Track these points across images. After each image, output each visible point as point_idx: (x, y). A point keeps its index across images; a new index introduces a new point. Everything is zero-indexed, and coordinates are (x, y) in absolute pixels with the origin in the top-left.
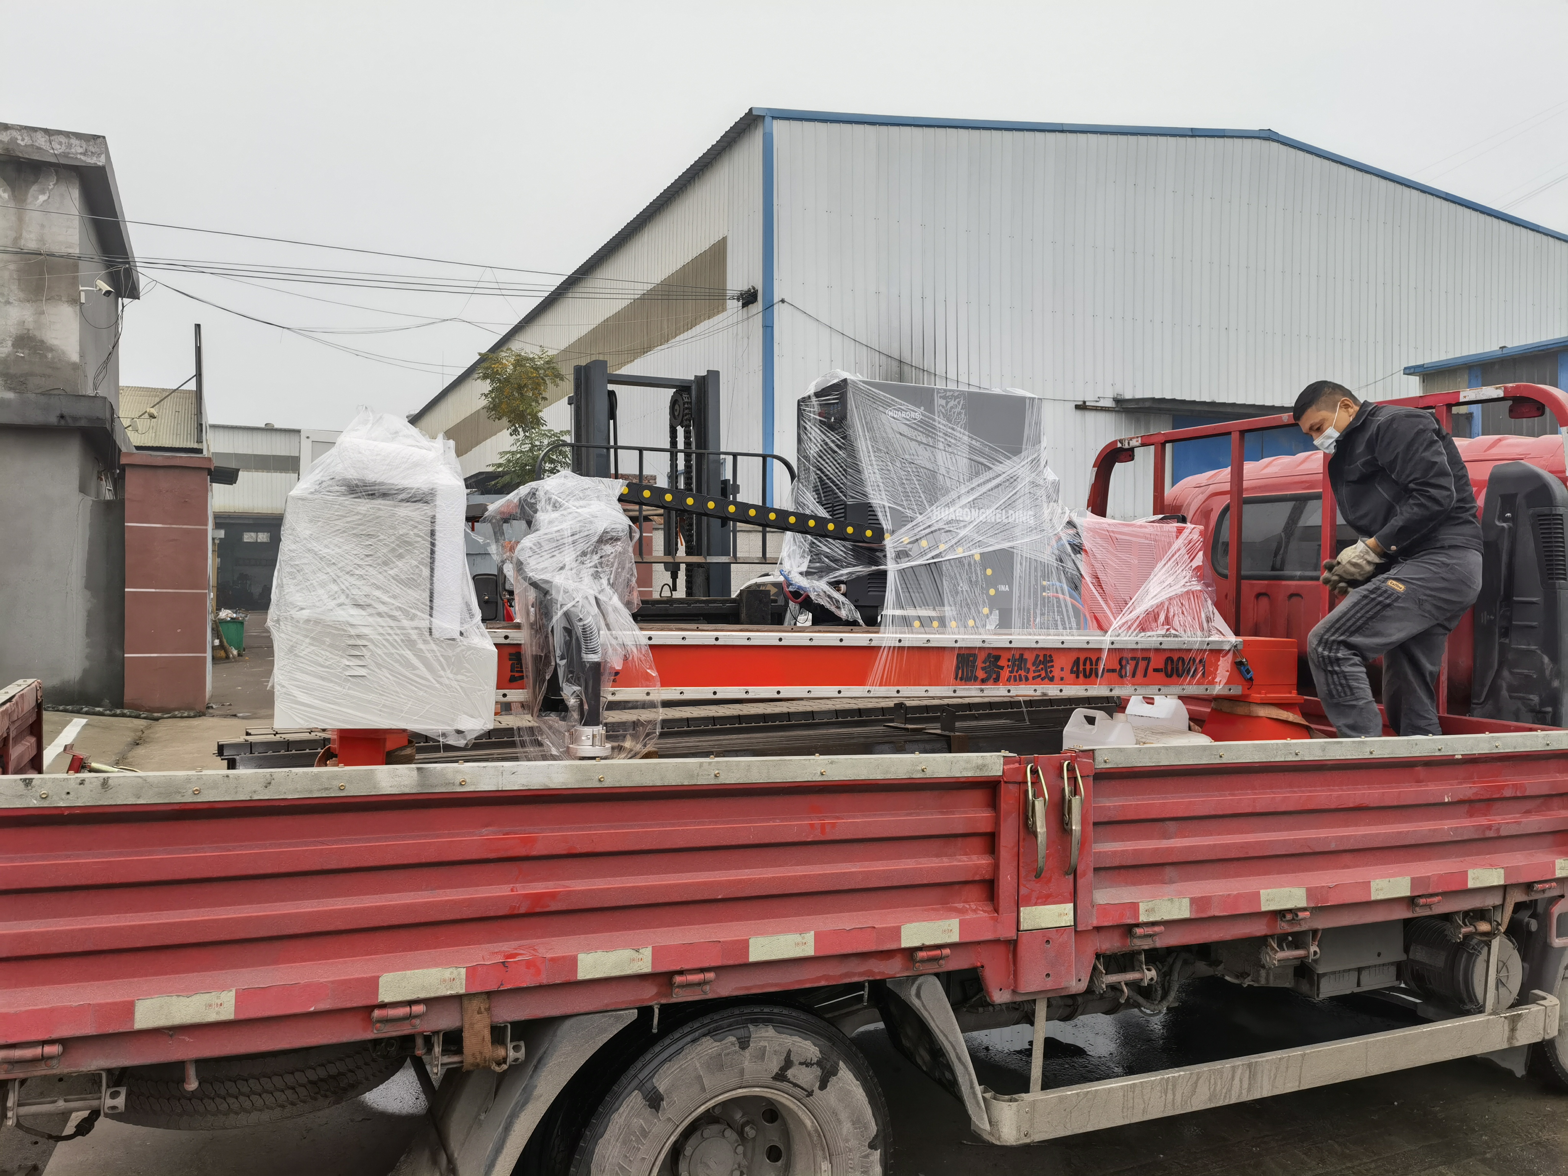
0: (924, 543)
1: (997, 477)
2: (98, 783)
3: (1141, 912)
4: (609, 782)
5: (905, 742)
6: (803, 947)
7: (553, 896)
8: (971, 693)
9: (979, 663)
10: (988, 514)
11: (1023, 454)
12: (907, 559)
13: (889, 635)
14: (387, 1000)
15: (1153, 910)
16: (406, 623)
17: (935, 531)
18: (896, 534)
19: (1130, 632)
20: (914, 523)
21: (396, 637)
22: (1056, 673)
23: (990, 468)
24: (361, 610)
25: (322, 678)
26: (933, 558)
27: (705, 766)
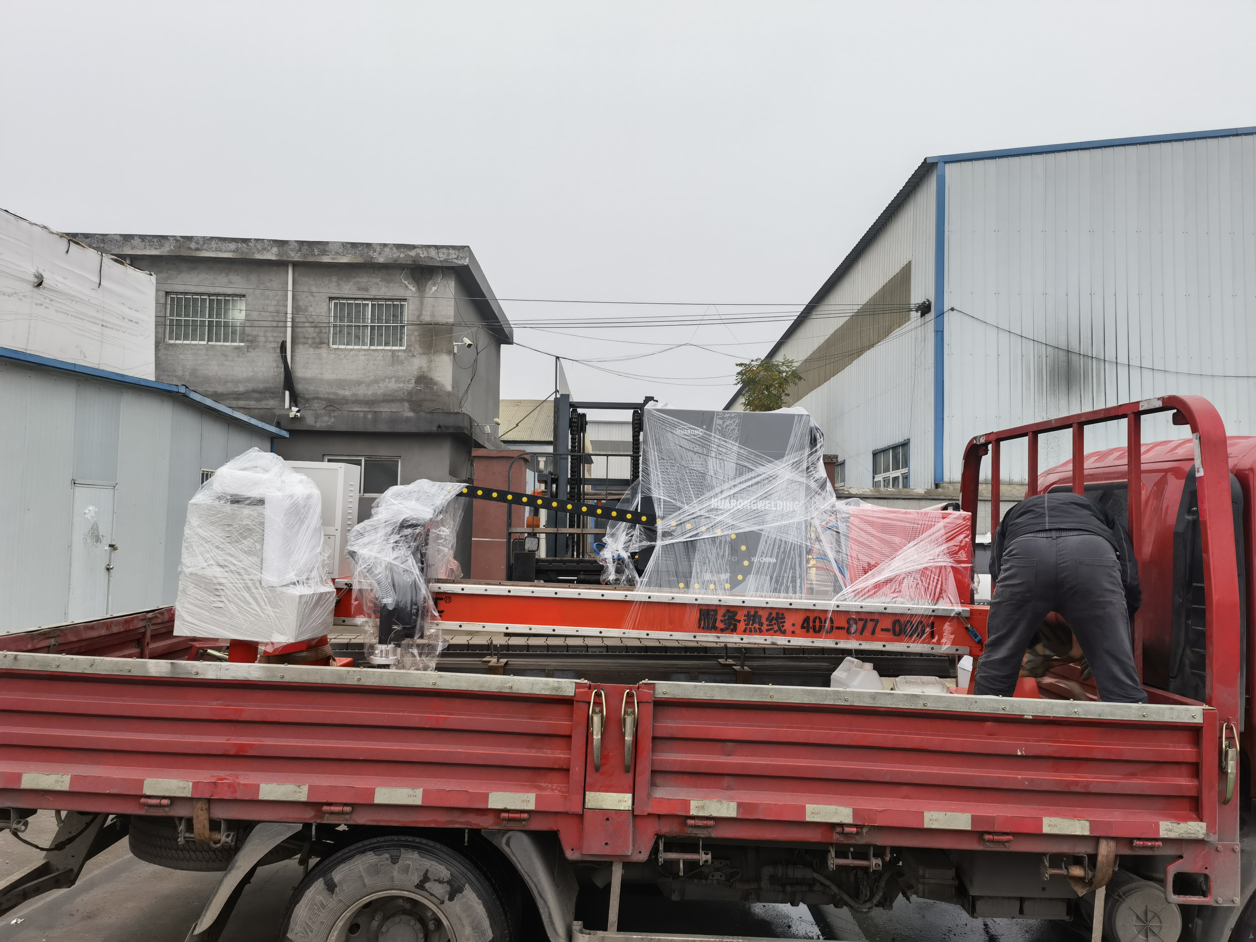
0: (688, 526)
1: (758, 476)
2: (12, 657)
3: (691, 807)
4: (287, 679)
5: (699, 673)
6: (414, 798)
7: (251, 746)
8: (708, 638)
9: (719, 617)
10: (744, 503)
11: (785, 458)
12: (670, 538)
13: (641, 593)
14: (148, 793)
15: (703, 807)
16: (246, 577)
17: (697, 517)
18: (666, 519)
19: (857, 597)
20: (681, 511)
21: (240, 585)
22: (787, 626)
23: (752, 470)
24: (221, 569)
25: (200, 607)
26: (691, 537)
27: (351, 673)
